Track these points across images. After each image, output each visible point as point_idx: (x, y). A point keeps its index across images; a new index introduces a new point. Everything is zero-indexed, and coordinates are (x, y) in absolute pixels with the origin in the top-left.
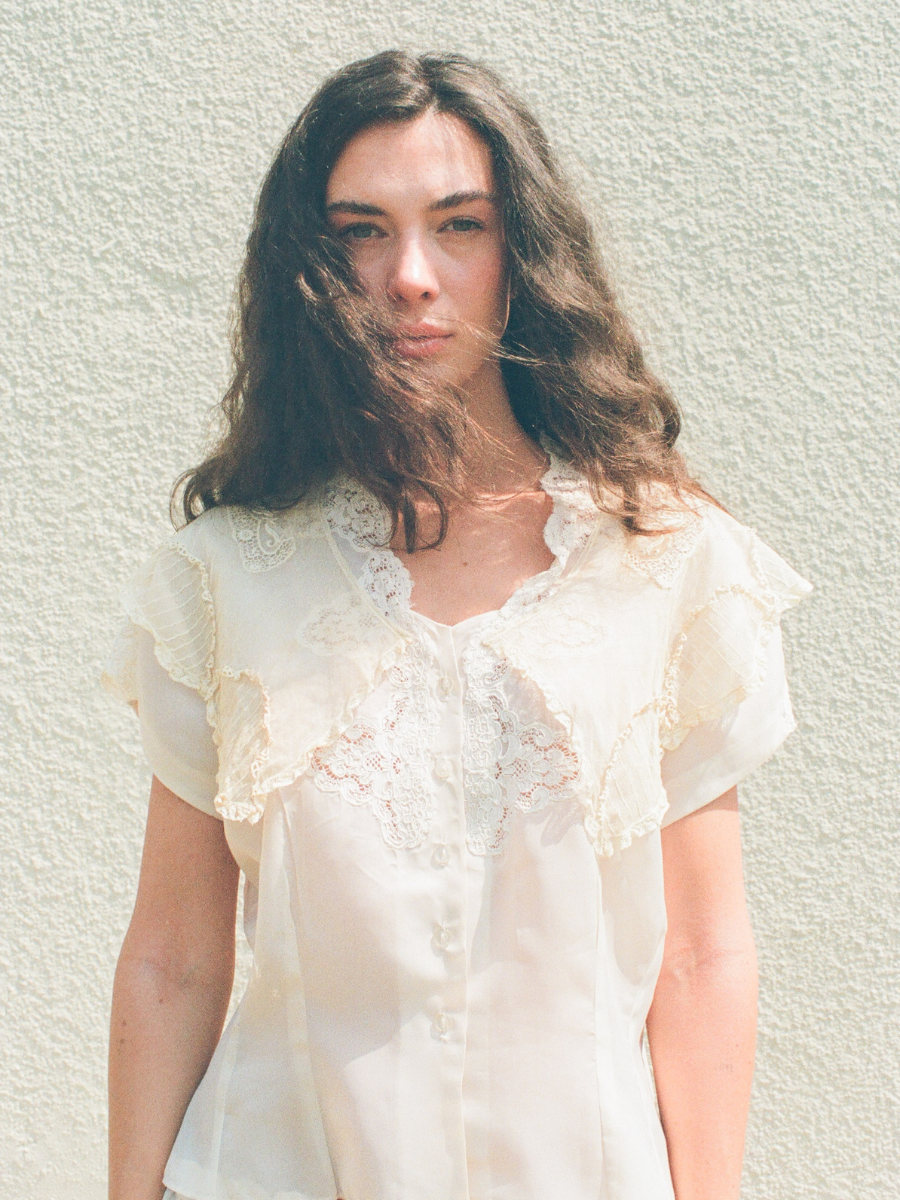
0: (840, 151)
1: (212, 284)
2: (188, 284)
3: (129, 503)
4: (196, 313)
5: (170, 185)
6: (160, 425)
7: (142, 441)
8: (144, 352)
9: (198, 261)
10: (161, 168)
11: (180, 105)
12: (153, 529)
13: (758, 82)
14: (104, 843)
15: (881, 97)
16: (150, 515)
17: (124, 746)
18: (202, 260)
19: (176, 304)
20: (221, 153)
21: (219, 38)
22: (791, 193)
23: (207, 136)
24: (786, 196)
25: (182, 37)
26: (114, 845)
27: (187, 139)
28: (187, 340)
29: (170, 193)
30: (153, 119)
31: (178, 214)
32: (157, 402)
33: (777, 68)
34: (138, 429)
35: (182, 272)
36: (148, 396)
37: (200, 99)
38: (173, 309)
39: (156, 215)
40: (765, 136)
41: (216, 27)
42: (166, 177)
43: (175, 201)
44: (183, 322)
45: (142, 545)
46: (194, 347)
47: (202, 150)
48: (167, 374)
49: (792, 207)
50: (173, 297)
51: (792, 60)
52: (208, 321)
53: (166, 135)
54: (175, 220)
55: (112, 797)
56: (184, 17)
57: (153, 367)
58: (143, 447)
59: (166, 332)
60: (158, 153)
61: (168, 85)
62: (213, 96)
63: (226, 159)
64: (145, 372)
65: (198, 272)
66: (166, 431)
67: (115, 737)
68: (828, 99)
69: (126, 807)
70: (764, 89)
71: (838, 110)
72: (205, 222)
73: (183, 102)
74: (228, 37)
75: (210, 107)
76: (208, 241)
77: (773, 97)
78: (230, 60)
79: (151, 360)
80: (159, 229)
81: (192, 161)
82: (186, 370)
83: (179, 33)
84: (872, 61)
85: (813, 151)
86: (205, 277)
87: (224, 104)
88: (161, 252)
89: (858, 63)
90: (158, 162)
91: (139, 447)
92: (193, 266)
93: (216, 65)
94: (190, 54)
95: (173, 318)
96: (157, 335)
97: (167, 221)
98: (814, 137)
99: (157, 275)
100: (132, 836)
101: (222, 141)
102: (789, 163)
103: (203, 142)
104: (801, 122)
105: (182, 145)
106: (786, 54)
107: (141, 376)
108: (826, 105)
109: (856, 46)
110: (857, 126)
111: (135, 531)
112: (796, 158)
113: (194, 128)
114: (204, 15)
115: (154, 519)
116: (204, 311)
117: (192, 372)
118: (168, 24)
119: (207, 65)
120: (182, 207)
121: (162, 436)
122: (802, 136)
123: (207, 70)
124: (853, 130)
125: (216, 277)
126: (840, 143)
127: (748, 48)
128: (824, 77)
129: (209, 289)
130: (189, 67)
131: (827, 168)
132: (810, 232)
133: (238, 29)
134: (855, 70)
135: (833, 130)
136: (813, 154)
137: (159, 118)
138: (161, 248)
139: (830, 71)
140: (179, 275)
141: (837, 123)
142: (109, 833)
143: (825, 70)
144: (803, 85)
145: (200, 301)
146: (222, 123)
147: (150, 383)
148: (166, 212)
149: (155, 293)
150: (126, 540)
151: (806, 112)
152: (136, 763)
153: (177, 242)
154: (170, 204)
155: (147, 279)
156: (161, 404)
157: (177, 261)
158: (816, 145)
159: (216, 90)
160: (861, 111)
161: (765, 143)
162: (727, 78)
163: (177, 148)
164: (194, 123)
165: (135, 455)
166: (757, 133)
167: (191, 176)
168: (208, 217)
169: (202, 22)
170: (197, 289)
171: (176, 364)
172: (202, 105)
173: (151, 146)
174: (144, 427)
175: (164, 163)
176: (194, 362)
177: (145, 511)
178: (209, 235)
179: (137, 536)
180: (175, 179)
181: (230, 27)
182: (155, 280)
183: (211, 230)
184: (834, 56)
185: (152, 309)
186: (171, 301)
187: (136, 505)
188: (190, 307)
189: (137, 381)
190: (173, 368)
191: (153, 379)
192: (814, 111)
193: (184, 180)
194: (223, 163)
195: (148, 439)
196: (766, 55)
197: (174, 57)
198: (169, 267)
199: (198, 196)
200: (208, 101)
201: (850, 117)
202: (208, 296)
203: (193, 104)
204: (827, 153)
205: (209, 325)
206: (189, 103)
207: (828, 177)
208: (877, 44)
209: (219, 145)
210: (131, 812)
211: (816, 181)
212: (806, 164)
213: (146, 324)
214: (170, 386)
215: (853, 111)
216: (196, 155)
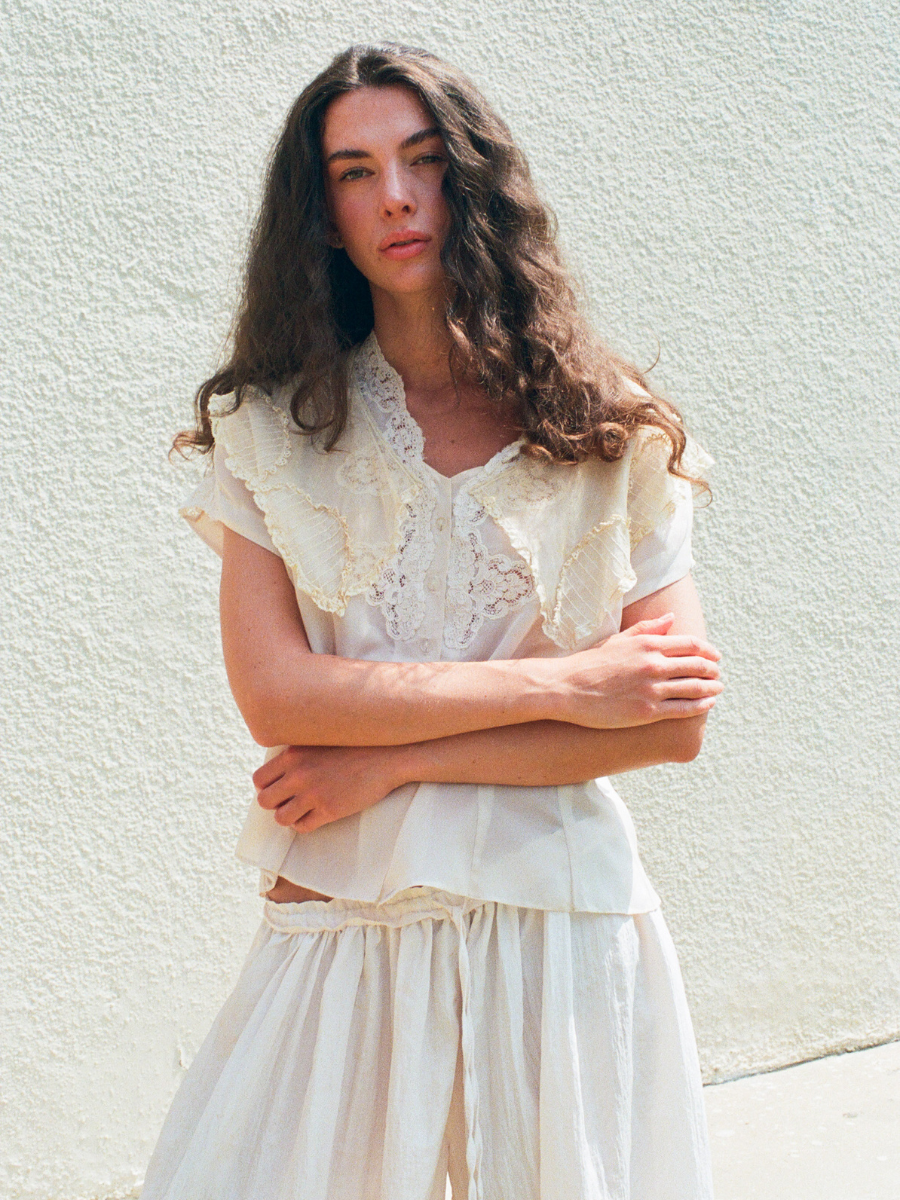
0: (611, 213)
1: (211, 297)
2: (193, 296)
3: (161, 468)
4: (201, 319)
5: (176, 216)
6: (180, 406)
7: (167, 419)
8: (165, 348)
9: (200, 279)
10: (169, 202)
11: (179, 154)
12: (180, 489)
13: (560, 160)
14: (158, 743)
15: (632, 174)
16: (177, 478)
17: (169, 664)
18: (204, 278)
19: (185, 312)
20: (212, 194)
21: (204, 102)
22: (584, 241)
23: (200, 179)
24: (581, 243)
25: (177, 98)
26: (165, 743)
27: (186, 181)
28: (196, 339)
29: (177, 223)
30: (161, 163)
31: (183, 240)
32: (177, 387)
33: (570, 151)
34: (164, 409)
35: (189, 287)
36: (170, 383)
37: (194, 149)
38: (184, 315)
39: (166, 240)
40: (566, 200)
41: (201, 93)
42: (172, 210)
43: (181, 229)
44: (192, 325)
45: (173, 501)
46: (201, 344)
47: (198, 190)
48: (183, 366)
49: (586, 252)
50: (184, 306)
51: (579, 145)
52: (210, 324)
53: (171, 176)
54: (181, 245)
55: (162, 704)
56: (177, 83)
57: (172, 359)
58: (168, 423)
59: (180, 332)
60: (166, 191)
61: (170, 137)
62: (203, 148)
63: (216, 198)
64: (167, 363)
65: (201, 288)
66: (185, 411)
67: (161, 657)
68: (602, 175)
69: (173, 712)
70: (564, 166)
71: (609, 184)
72: (204, 247)
73: (181, 151)
74: (211, 102)
75: (202, 156)
76: (207, 263)
77: (569, 172)
78: (214, 120)
79: (171, 354)
80: (169, 252)
81: (191, 198)
82: (197, 362)
83: (175, 95)
84: (626, 149)
85: (596, 211)
86: (207, 291)
87: (211, 155)
88: (172, 270)
89: (618, 150)
90: (166, 198)
91: (165, 423)
92: (197, 282)
93: (204, 123)
94: (184, 113)
95: (184, 322)
96: (173, 334)
97: (175, 245)
98: (595, 201)
99: (171, 289)
100: (179, 735)
101: (212, 184)
102: (581, 220)
103: (198, 184)
104: (587, 191)
105: (183, 185)
106: (575, 141)
107: (164, 366)
108: (601, 179)
109: (616, 138)
110: (620, 196)
111: (167, 491)
112: (586, 216)
113: (191, 172)
114: (192, 83)
115: (180, 481)
116: (207, 317)
117: (201, 364)
118: (166, 88)
119: (198, 123)
120: (186, 235)
121: (182, 415)
122: (588, 200)
123: (197, 127)
124: (618, 199)
125: (214, 292)
126: (611, 207)
127: (552, 136)
128: (599, 159)
129: (210, 301)
130: (184, 123)
131: (604, 224)
132: (597, 270)
133: (218, 96)
134: (616, 155)
135: (607, 197)
136: (596, 213)
137: (164, 163)
138: (171, 265)
139: (602, 155)
140: (187, 289)
141: (609, 193)
142: (161, 734)
143: (599, 154)
144: (586, 164)
145: (203, 309)
146: (211, 169)
147: (171, 372)
148: (174, 238)
149: (170, 303)
150: (160, 498)
151: (590, 183)
152: (178, 676)
153: (185, 263)
154: (176, 232)
155: (163, 292)
156: (180, 388)
157: (185, 279)
158: (597, 207)
159: (205, 143)
160: (622, 184)
161: (566, 205)
162: (541, 156)
163: (180, 188)
164: (191, 169)
165: (163, 430)
166: (561, 197)
167: (190, 210)
168: (206, 244)
169: (191, 88)
170: (201, 301)
171: (189, 357)
172: (195, 154)
173: (161, 184)
174: (168, 407)
175: (171, 199)
176: (202, 356)
177: (173, 475)
178: (208, 258)
179: (169, 495)
180: (180, 212)
181: (211, 93)
182: (169, 293)
183: (209, 254)
184: (604, 145)
185: (167, 315)
186: (182, 309)
187: (166, 470)
188: (197, 314)
189: (161, 371)
190: (187, 361)
191: (173, 369)
192: (594, 183)
193: (187, 213)
194: (213, 201)
195: (172, 417)
196: (563, 141)
197: (173, 114)
198: (180, 283)
199: (198, 226)
200: (200, 152)
201: (615, 189)
202: (209, 306)
203: (189, 153)
204: (604, 214)
205: (212, 328)
206: (186, 152)
207: (605, 230)
208: (627, 137)
209: (210, 187)
210: (176, 715)
211: (598, 233)
212: (592, 221)
213: (164, 325)
214: (186, 374)
215: (617, 185)
216: (193, 193)
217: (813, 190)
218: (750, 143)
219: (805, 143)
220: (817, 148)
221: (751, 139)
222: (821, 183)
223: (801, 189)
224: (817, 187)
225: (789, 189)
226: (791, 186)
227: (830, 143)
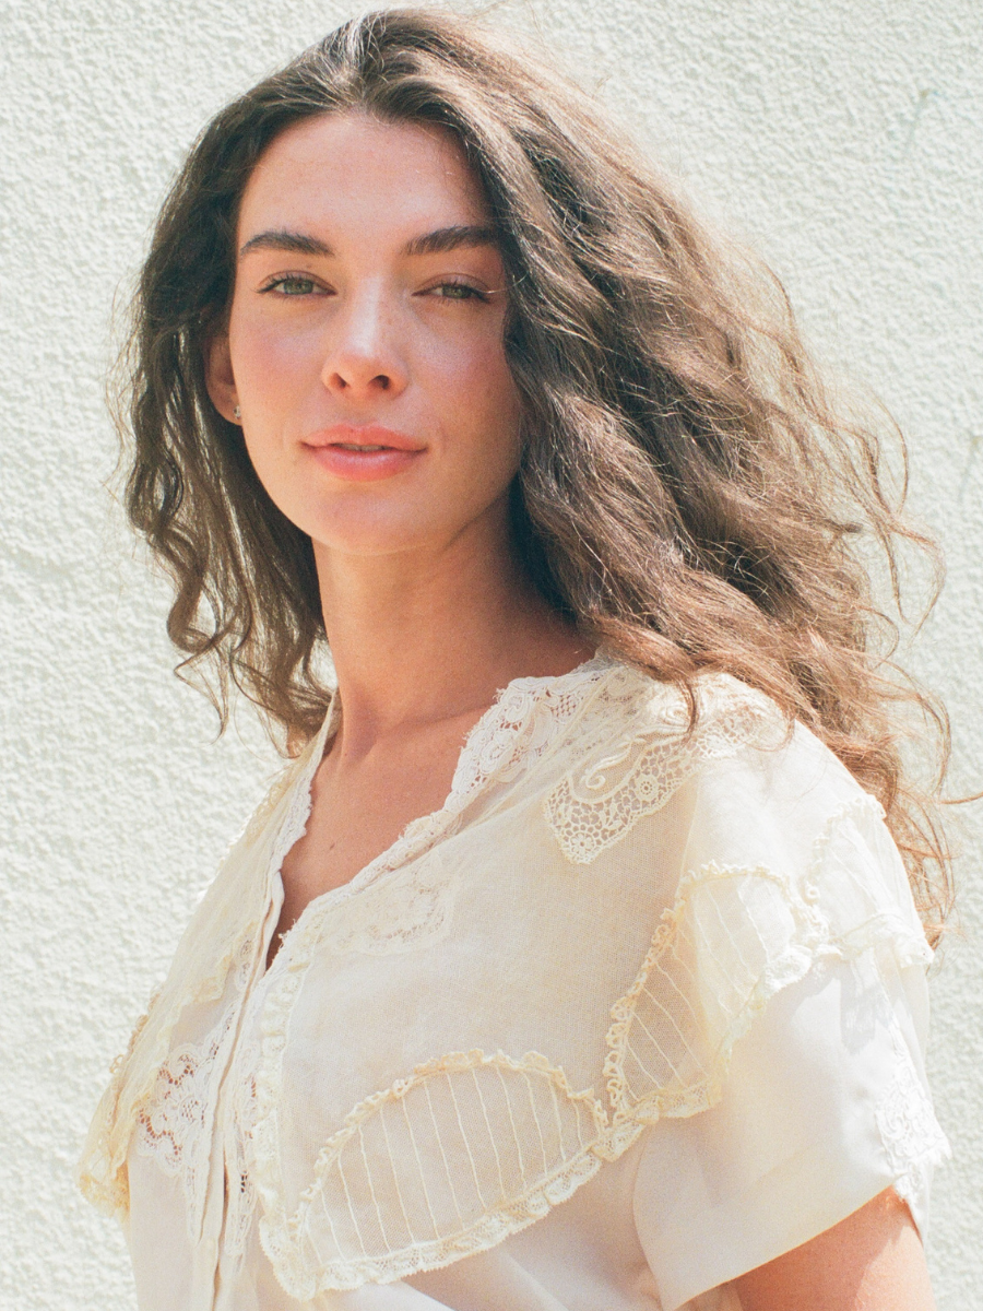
1: (88, 572)
2: (59, 571)
3: (13, 835)
4: (71, 605)
5: (31, 452)
6: (41, 738)
7: (22, 759)
8: (17, 650)
9: (70, 545)
10: (20, 431)
11: (36, 359)
12: (41, 865)
14: (15, 1267)
16: (38, 849)
17: (29, 1137)
18: (75, 543)
19: (48, 595)
20: (86, 418)
21: (73, 281)
23: (69, 398)
25: (32, 276)
26: (26, 1268)
27: (47, 400)
28: (64, 636)
29: (32, 462)
30: (8, 373)
31: (43, 488)
32: (35, 710)
34: (15, 743)
35: (53, 557)
36: (25, 703)
37: (58, 351)
38: (44, 599)
39: (17, 488)
41: (70, 269)
42: (26, 443)
43: (39, 472)
44: (59, 615)
45: (32, 885)
46: (73, 644)
47: (65, 413)
48: (45, 676)
50: (44, 586)
52: (86, 614)
53: (24, 393)
54: (40, 496)
55: (19, 1204)
56: (32, 254)
57: (28, 668)
58: (23, 766)
59: (39, 626)
60: (16, 415)
61: (21, 334)
62: (73, 350)
63: (92, 424)
64: (19, 674)
65: (71, 558)
66: (49, 746)
67: (18, 1127)
69: (36, 1216)
72: (75, 498)
73: (39, 354)
74: (84, 282)
75: (71, 362)
76: (81, 521)
78: (88, 308)
79: (26, 660)
80: (22, 506)
81: (54, 424)
82: (67, 671)
83: (28, 272)
86: (80, 563)
87: (85, 360)
88: (26, 532)
90: (17, 425)
91: (18, 766)
92: (66, 549)
93: (73, 313)
94: (43, 298)
95: (46, 610)
96: (29, 630)
97: (30, 496)
99: (25, 561)
100: (47, 1253)
101: (87, 404)
103: (65, 404)
105: (42, 406)
107: (15, 679)
111: (22, 869)
113: (53, 386)
114: (54, 253)
115: (42, 853)
116: (81, 603)
117: (73, 674)
118: (15, 261)
119: (63, 313)
120: (47, 481)
121: (44, 752)
123: (63, 319)
125: (92, 564)
129: (86, 578)
130: (43, 314)
133: (95, 273)
137: (13, 372)
138: (26, 527)
140: (50, 562)
142: (18, 1253)
145: (75, 591)
146: (85, 382)
147: (26, 687)
148: (28, 485)
149: (24, 582)
150: (12, 879)
152: (45, 1156)
153: (46, 522)
154: (33, 476)
155: (13, 565)
156: (40, 712)
157: (46, 544)
159: (75, 343)
163: (37, 409)
164: (54, 380)
165: (15, 776)
167: (54, 442)
168: (78, 493)
169: (54, 262)
170: (70, 577)
171: (54, 664)
172: (61, 359)
173: (8, 405)
174: (23, 742)
175: (24, 426)
176: (75, 662)
177: (31, 845)
178: (81, 514)
179: (24, 875)
180: (37, 445)
181: (85, 269)
182: (22, 566)
183: (82, 508)
185: (21, 600)
186: (41, 591)
187: (21, 838)
188: (65, 597)
189: (10, 685)
190: (51, 670)
191: (29, 682)
193: (48, 448)
194: (89, 429)
195: (29, 756)
197: (26, 301)
198: (38, 551)
199: (65, 467)
200: (67, 355)
202: (84, 586)
203: (51, 358)
205: (88, 619)
206: (47, 356)
209: (83, 409)
210: (42, 1220)
213: (15, 616)
214: (50, 690)
216: (58, 417)
217: (956, 406)
218: (868, 340)
219: (942, 340)
220: (958, 346)
221: (869, 334)
222: (966, 395)
223: (939, 404)
224: (961, 401)
225: (923, 404)
226: (926, 399)
227: (975, 339)
